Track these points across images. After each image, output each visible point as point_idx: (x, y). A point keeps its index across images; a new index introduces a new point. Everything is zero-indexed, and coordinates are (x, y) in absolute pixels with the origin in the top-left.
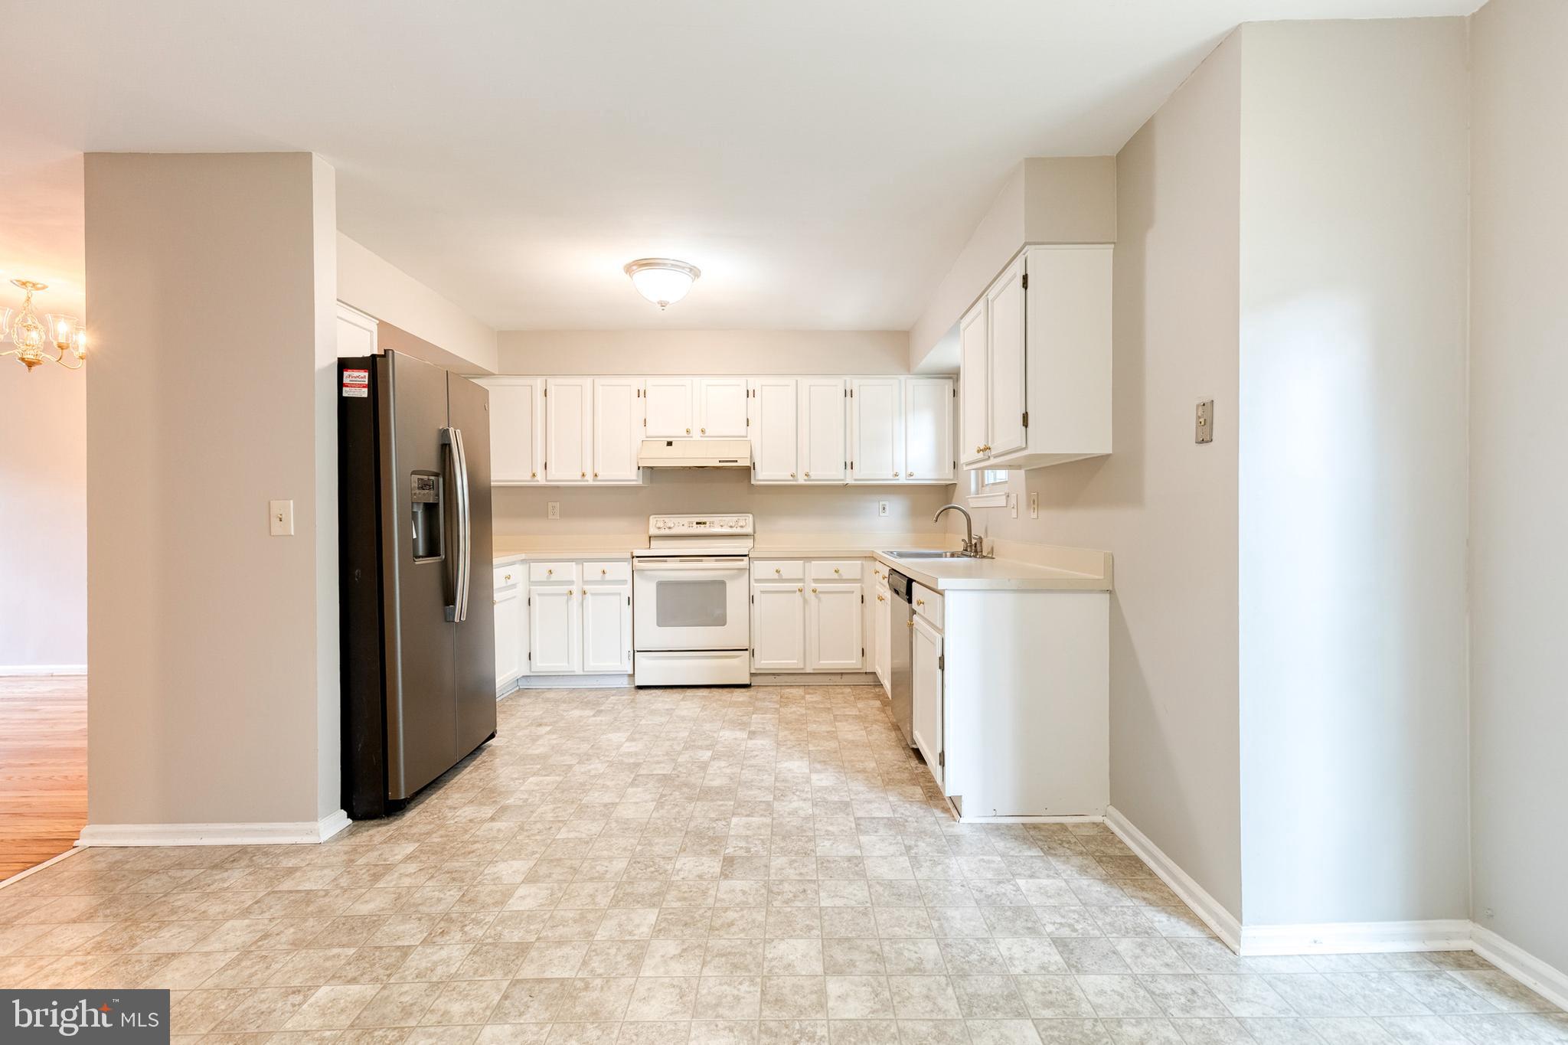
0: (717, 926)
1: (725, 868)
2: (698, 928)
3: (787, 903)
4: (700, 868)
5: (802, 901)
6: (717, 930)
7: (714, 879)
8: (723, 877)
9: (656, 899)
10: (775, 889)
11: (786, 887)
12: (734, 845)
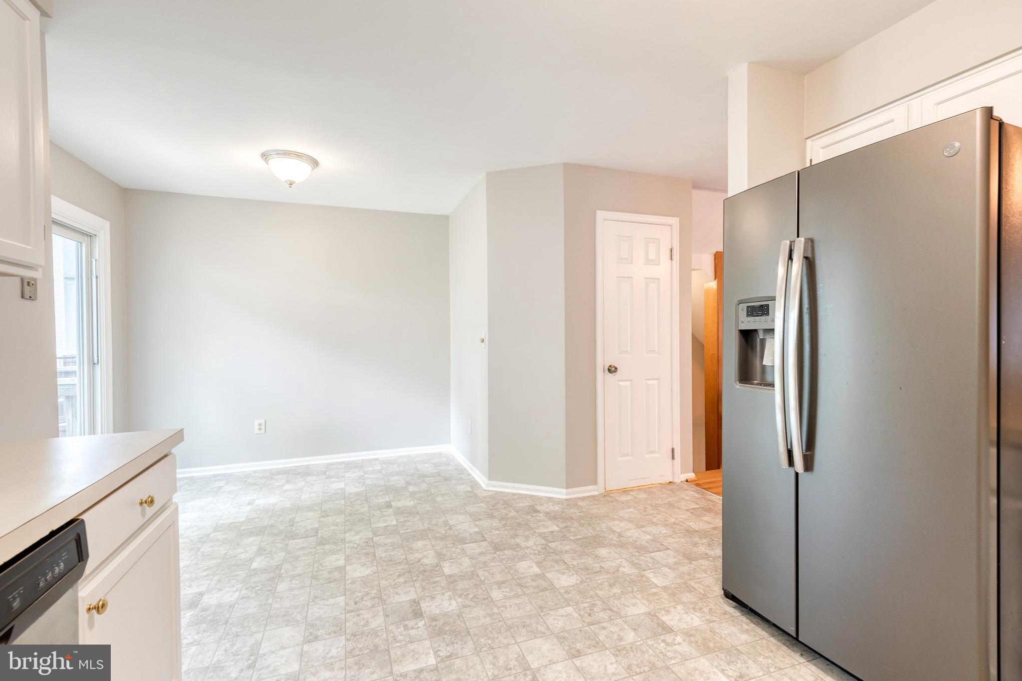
3: (367, 593)
5: (357, 597)
10: (377, 600)
11: (369, 603)
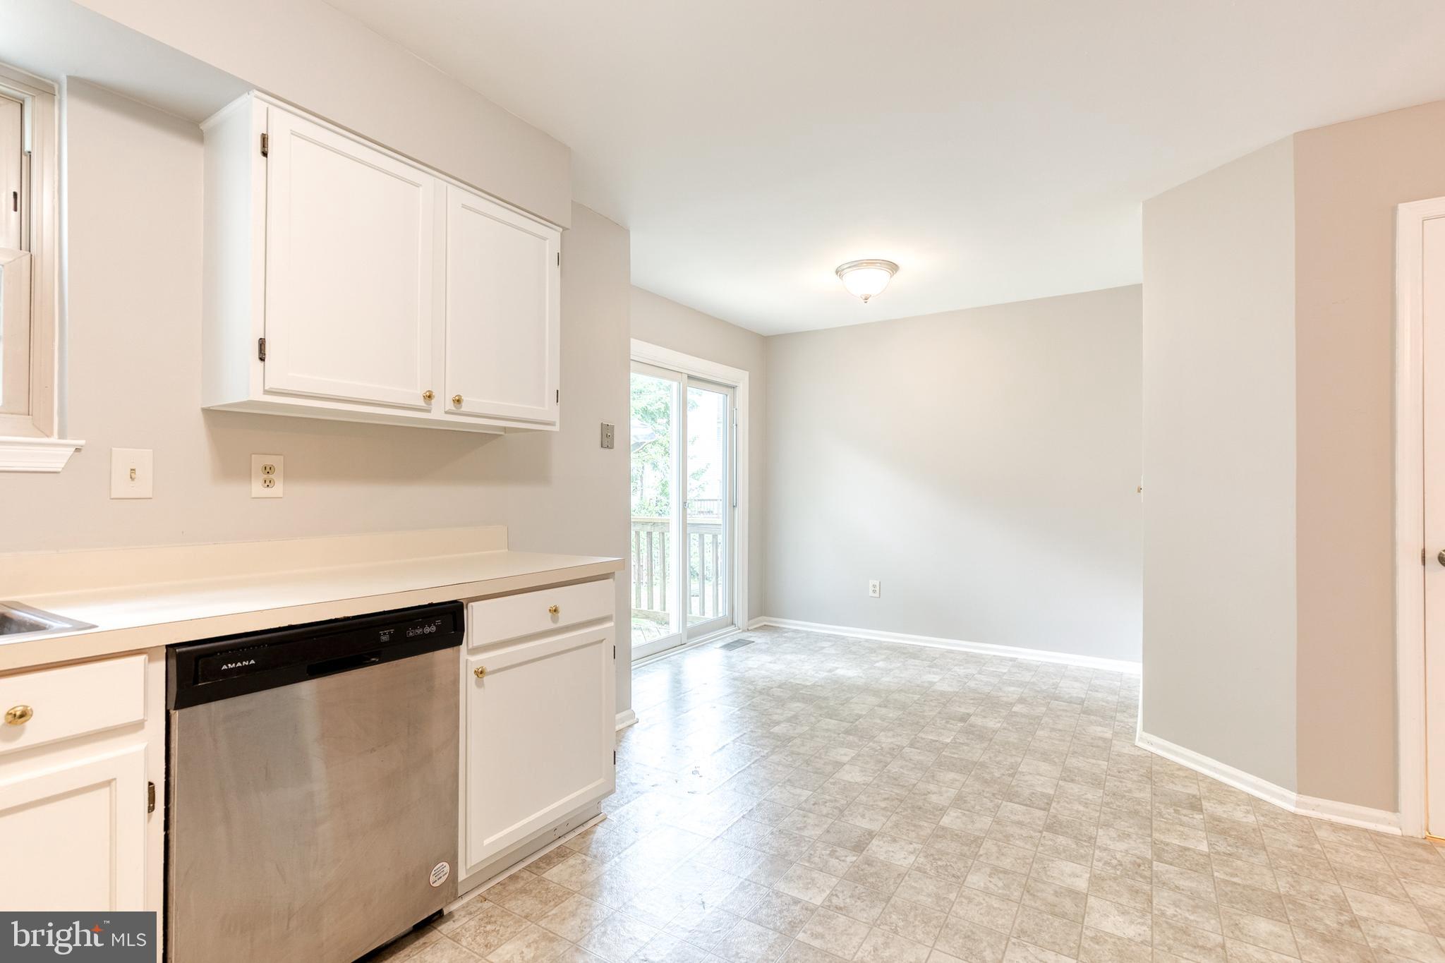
0: (896, 801)
1: (867, 841)
2: (912, 803)
4: (890, 849)
6: (897, 799)
7: (882, 835)
8: (874, 834)
9: (940, 833)
12: (843, 864)
